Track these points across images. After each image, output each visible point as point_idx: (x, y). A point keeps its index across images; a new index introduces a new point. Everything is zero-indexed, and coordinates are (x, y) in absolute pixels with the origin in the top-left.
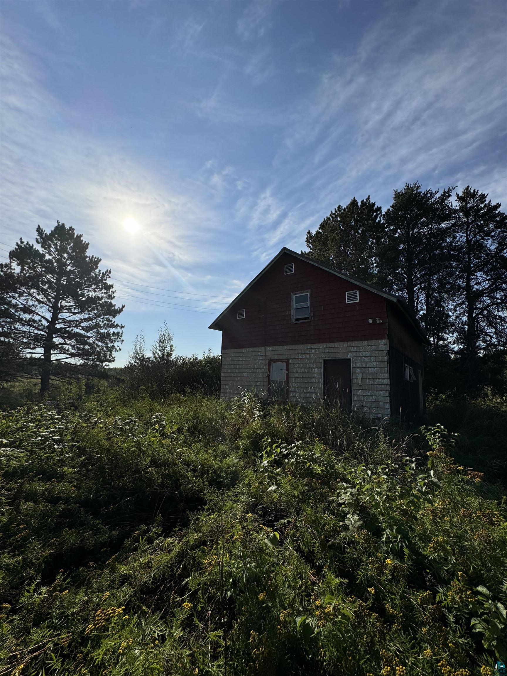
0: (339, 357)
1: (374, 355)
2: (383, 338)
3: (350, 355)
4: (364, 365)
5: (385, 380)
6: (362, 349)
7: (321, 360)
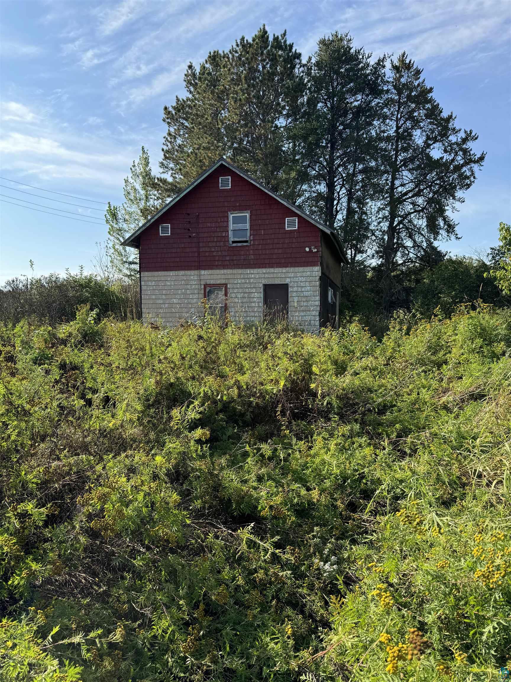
0: (277, 282)
1: (308, 280)
2: (317, 265)
3: (287, 281)
4: (300, 289)
5: (316, 301)
6: (299, 275)
7: (261, 285)
